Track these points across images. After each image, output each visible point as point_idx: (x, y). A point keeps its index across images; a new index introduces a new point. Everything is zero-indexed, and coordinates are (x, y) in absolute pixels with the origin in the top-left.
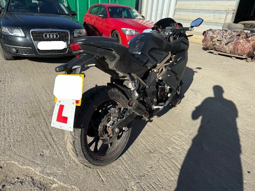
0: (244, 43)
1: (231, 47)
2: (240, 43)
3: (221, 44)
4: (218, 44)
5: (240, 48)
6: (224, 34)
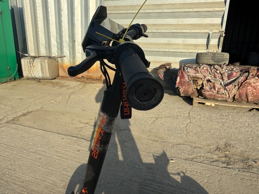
3: (214, 88)
4: (208, 88)
5: (250, 92)
6: (218, 72)
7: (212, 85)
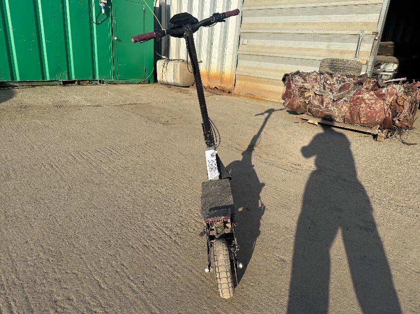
0: (372, 101)
1: (345, 108)
2: (364, 100)
3: (322, 102)
4: (316, 103)
5: (363, 111)
6: (328, 82)
7: (320, 99)
